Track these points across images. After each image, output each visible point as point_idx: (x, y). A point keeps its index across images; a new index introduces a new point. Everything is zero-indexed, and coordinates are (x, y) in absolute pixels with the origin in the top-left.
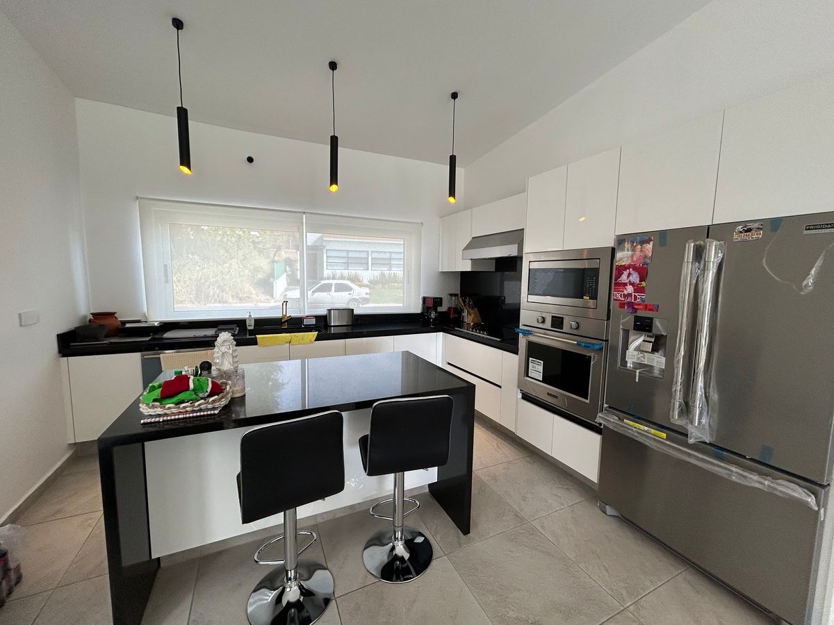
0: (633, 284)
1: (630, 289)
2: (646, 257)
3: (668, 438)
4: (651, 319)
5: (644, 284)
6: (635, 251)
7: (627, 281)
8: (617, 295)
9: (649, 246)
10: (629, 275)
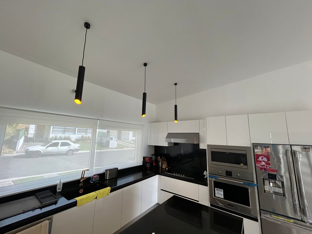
0: (265, 162)
1: (263, 163)
2: (268, 152)
3: (294, 223)
4: (275, 175)
5: (270, 162)
6: (263, 150)
7: (262, 160)
8: (258, 165)
9: (269, 149)
10: (262, 158)
